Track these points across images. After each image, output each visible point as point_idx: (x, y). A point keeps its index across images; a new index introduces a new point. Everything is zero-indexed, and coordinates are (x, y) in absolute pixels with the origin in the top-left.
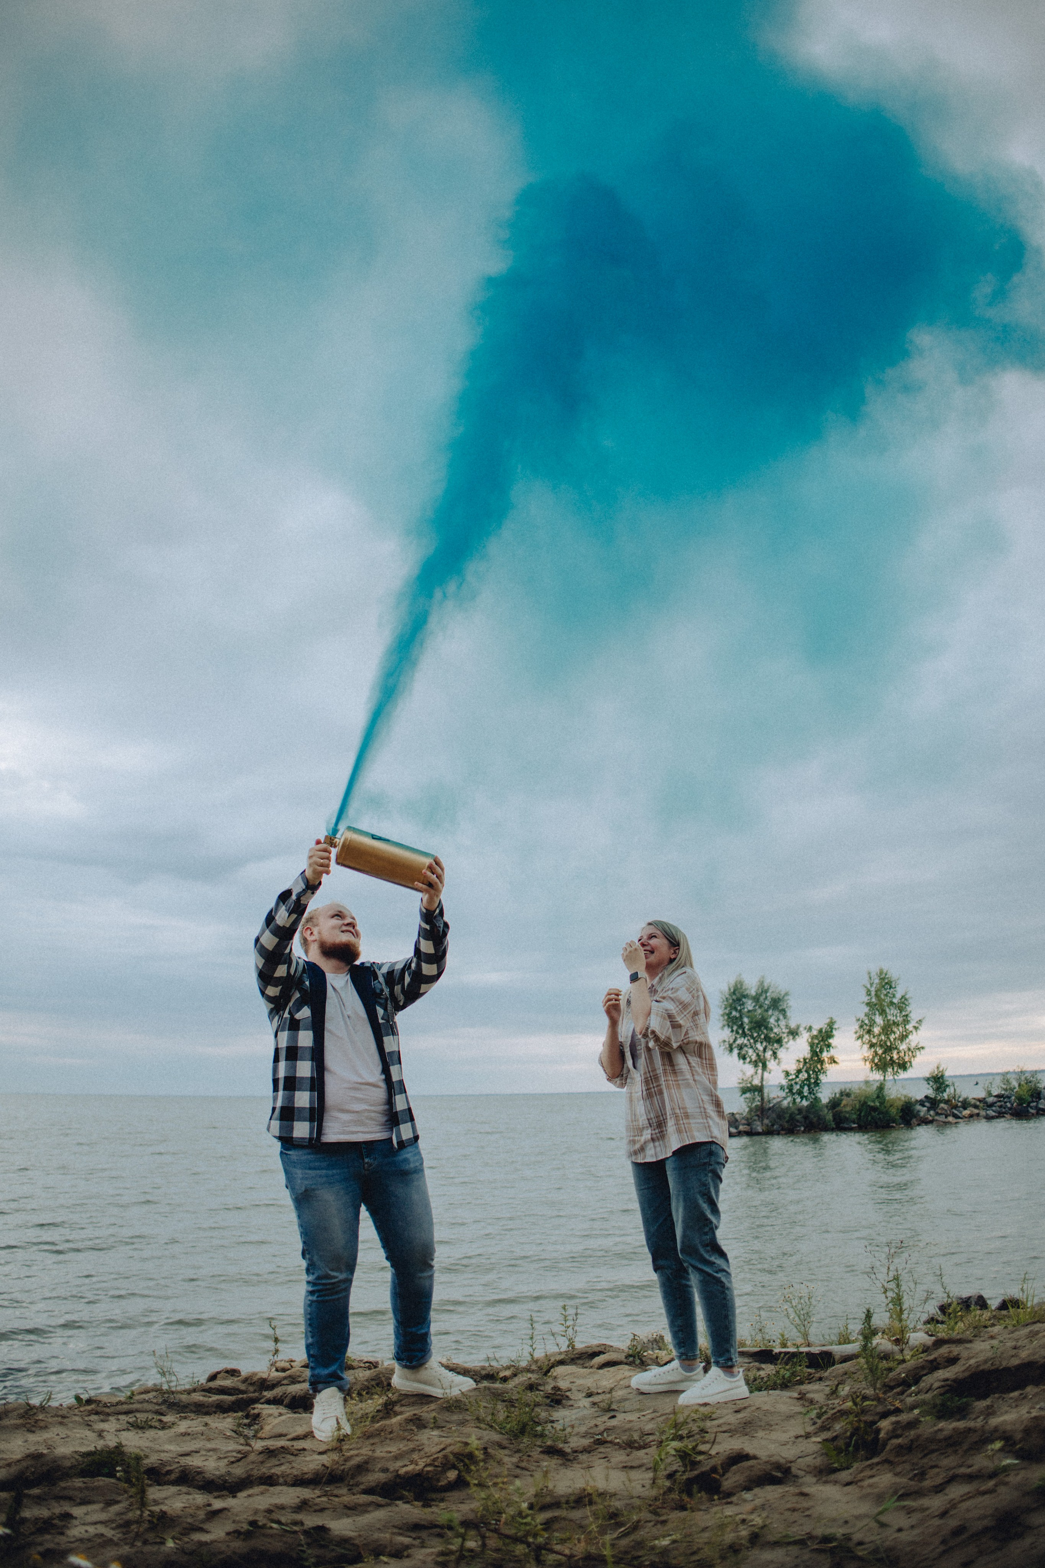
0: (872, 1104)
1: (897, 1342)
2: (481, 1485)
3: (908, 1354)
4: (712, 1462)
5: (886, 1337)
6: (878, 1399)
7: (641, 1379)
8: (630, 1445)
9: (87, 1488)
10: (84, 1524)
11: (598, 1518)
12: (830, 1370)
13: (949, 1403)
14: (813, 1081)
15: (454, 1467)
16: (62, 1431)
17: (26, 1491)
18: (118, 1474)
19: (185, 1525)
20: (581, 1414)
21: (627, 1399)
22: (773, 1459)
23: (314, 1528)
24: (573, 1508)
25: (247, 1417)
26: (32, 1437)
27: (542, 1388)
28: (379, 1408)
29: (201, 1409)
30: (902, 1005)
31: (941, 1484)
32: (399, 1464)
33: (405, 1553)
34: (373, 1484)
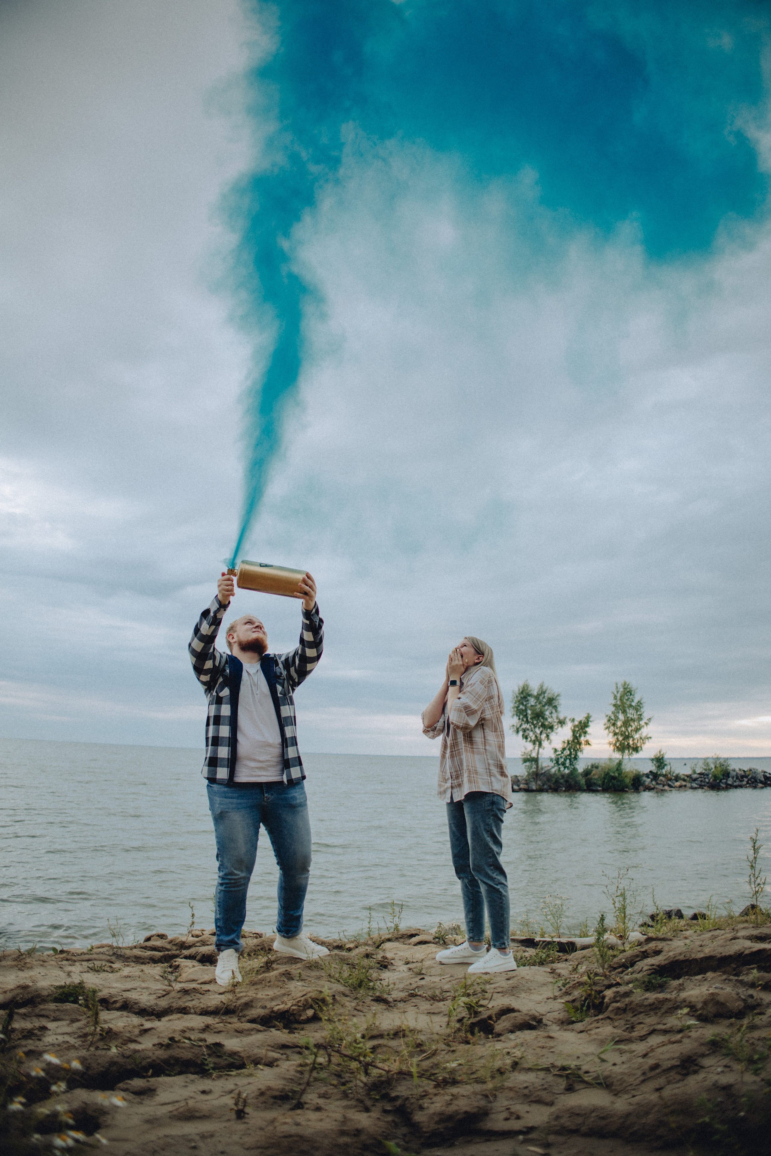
0: (613, 774)
1: (621, 937)
2: (329, 1020)
3: (627, 947)
4: (489, 1013)
5: (612, 933)
6: (605, 976)
7: (443, 954)
8: (433, 998)
9: (58, 1010)
10: (55, 1034)
11: (408, 1047)
12: (573, 954)
13: (653, 981)
14: (573, 756)
15: (311, 1007)
16: (43, 971)
17: (16, 1010)
18: (80, 1002)
19: (125, 1038)
20: (401, 976)
21: (432, 967)
22: (531, 1013)
23: (213, 1044)
24: (393, 1039)
25: (171, 967)
26: (21, 974)
27: (374, 957)
28: (262, 965)
29: (138, 960)
30: (638, 708)
31: (644, 1035)
32: (274, 1003)
33: (275, 1064)
34: (256, 1016)
